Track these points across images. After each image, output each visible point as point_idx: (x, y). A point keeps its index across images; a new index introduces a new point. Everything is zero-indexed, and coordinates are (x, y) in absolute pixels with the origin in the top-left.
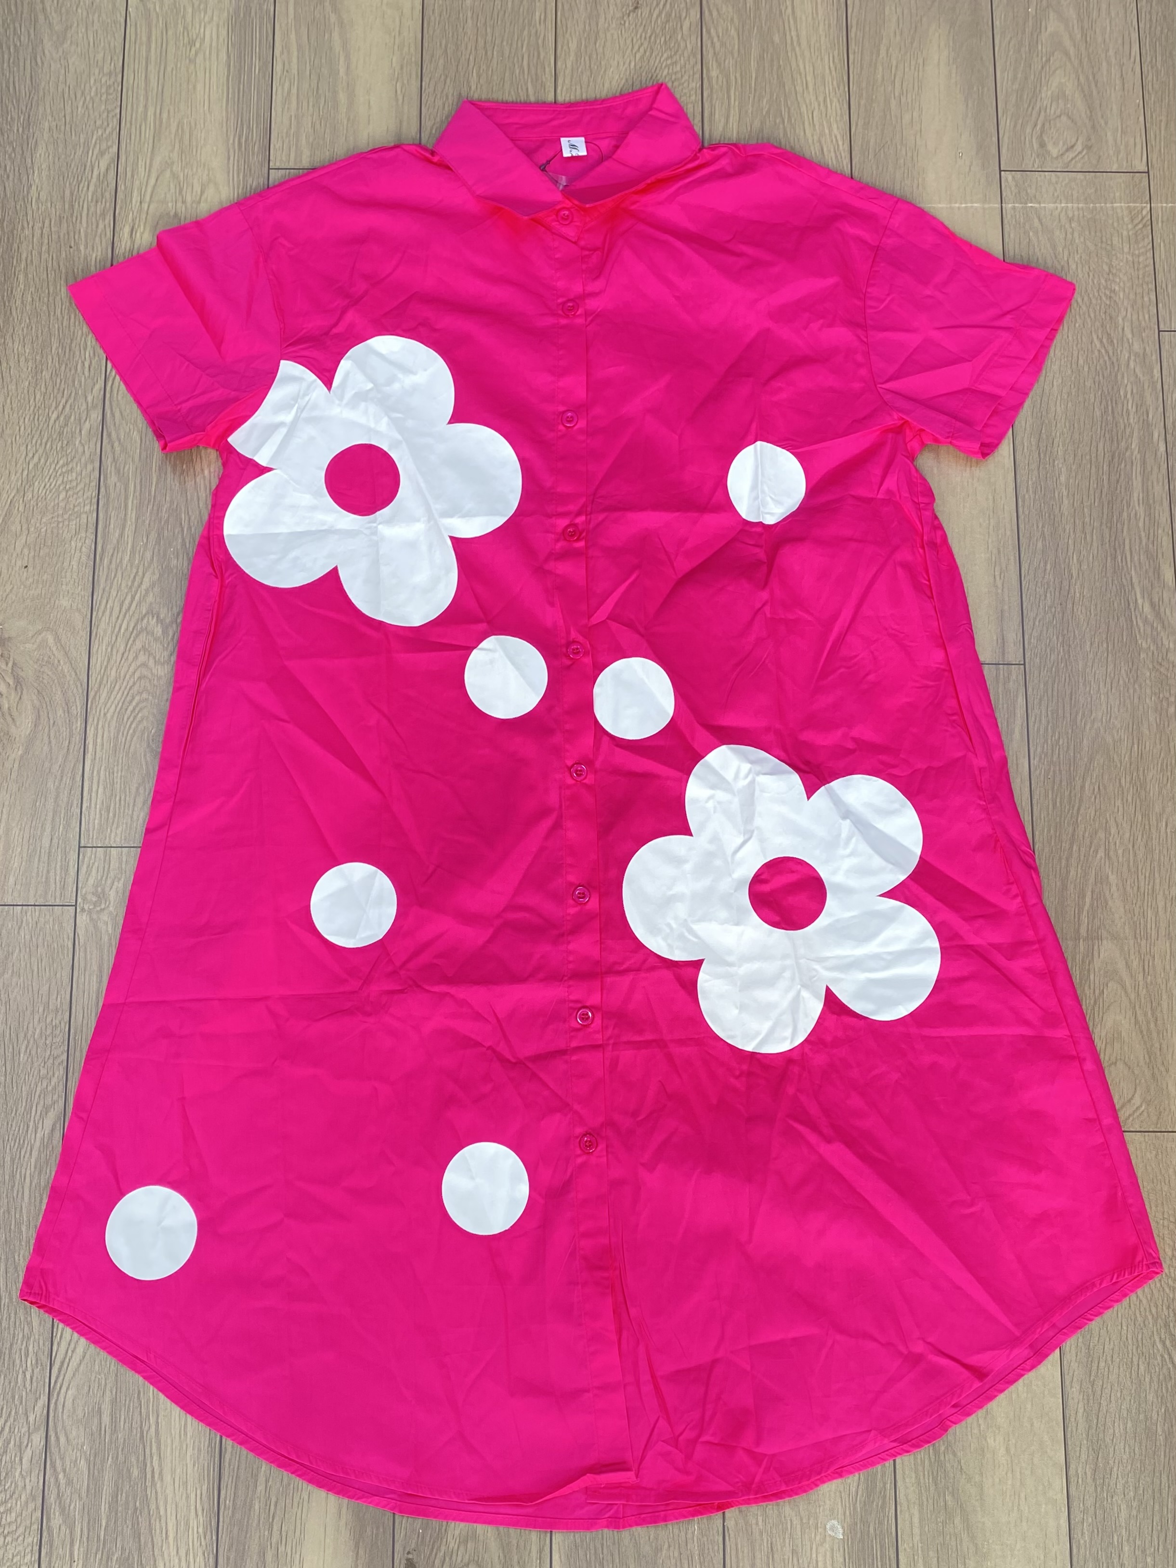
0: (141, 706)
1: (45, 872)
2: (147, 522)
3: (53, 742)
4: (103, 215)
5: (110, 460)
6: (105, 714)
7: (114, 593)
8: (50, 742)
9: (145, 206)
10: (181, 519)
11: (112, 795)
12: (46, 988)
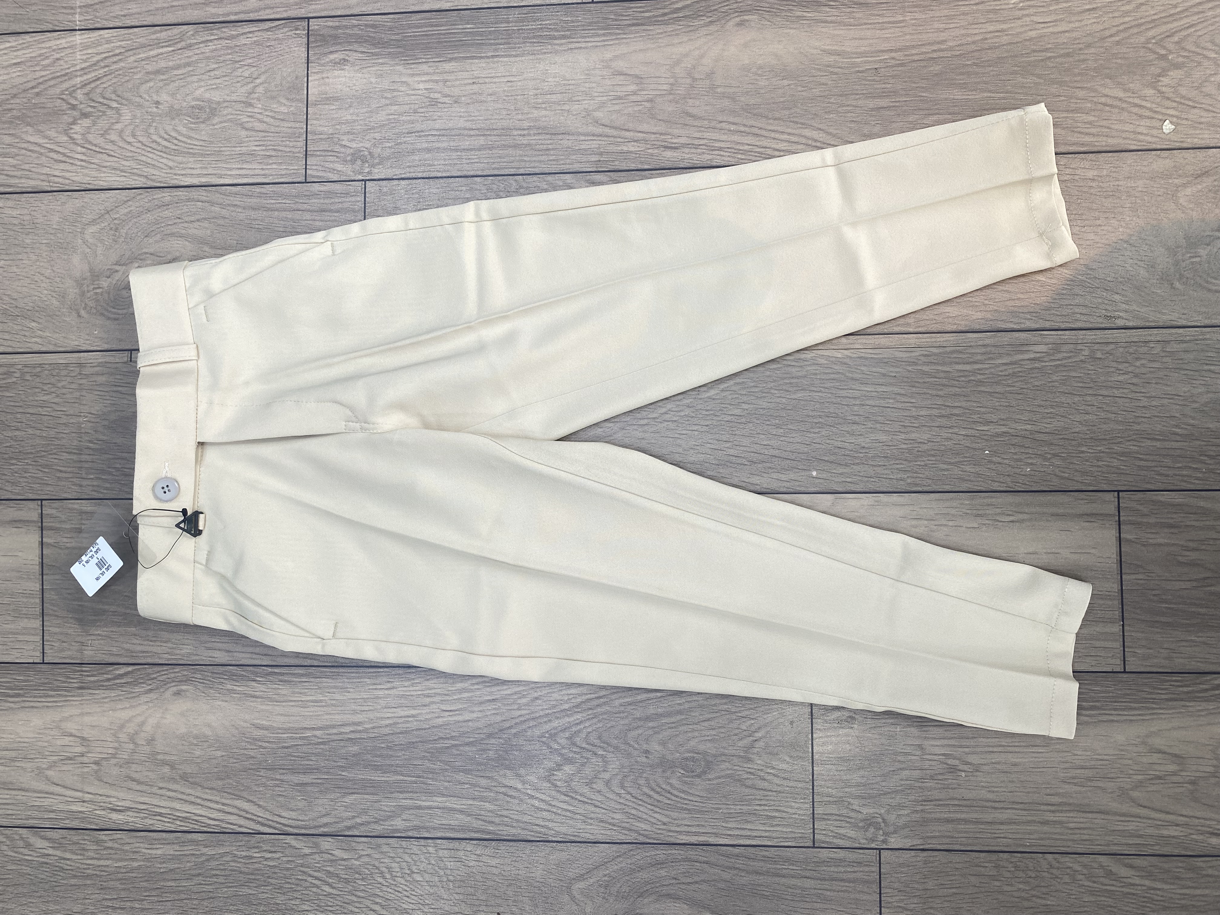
0: (653, 785)
1: (842, 884)
2: (446, 784)
3: (697, 879)
4: (98, 842)
5: (376, 827)
6: (664, 824)
7: (526, 818)
8: (696, 883)
9: (88, 797)
10: (442, 748)
11: (754, 814)
12: (973, 879)
